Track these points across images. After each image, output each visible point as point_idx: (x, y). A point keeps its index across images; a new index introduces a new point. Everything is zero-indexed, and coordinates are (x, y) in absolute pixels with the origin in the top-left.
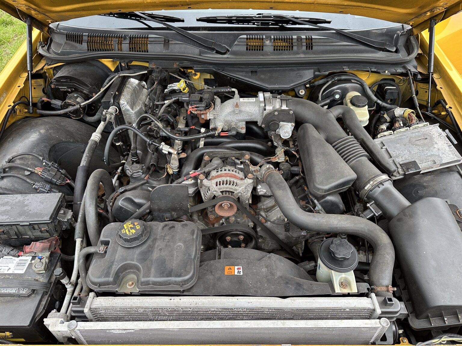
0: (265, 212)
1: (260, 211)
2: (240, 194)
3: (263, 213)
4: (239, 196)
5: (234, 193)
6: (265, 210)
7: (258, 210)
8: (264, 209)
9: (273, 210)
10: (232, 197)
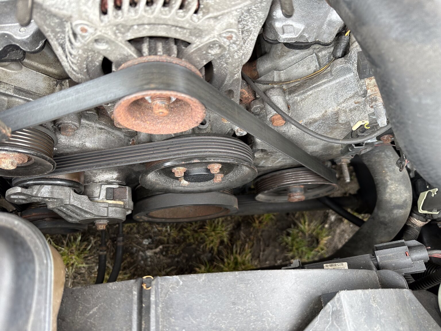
0: (284, 91)
1: (269, 89)
2: (215, 51)
3: (278, 99)
4: (211, 58)
5: (188, 44)
6: (285, 87)
7: (263, 87)
8: (280, 82)
9: (311, 89)
10: (183, 63)
